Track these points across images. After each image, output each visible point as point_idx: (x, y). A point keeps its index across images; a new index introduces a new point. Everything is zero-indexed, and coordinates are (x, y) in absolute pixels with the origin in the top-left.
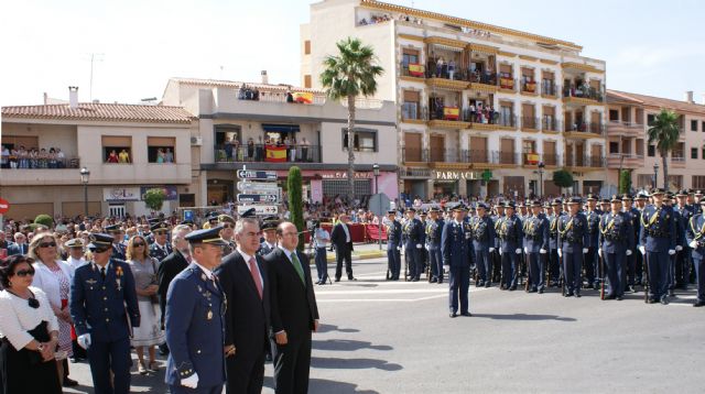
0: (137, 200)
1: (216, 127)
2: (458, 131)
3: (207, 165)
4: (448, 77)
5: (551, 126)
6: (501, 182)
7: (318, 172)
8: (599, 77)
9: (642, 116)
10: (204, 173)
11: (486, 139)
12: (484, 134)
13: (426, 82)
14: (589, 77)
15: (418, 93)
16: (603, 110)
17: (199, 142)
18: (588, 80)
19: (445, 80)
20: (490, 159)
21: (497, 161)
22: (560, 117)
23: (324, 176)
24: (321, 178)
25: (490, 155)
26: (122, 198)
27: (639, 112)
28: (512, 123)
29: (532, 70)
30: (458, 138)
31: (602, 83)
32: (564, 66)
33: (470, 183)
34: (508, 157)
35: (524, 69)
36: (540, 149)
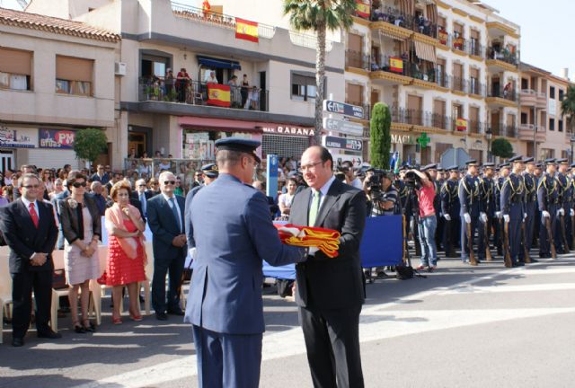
0: (32, 147)
1: (142, 53)
2: (396, 87)
3: (130, 104)
4: (393, 23)
5: (476, 89)
6: (433, 149)
7: (258, 125)
8: (514, 42)
9: (546, 86)
10: (125, 115)
11: (421, 99)
12: (420, 92)
13: (370, 26)
14: (508, 40)
15: (361, 37)
16: (517, 77)
17: (122, 71)
18: (506, 43)
19: (391, 25)
20: (424, 122)
21: (430, 124)
22: (483, 81)
23: (265, 130)
24: (262, 132)
25: (424, 116)
26: (12, 142)
27: (544, 82)
28: (444, 83)
29: (462, 27)
30: (396, 95)
31: (517, 49)
32: (489, 25)
33: (406, 147)
34: (439, 120)
35: (456, 24)
36: (466, 114)
